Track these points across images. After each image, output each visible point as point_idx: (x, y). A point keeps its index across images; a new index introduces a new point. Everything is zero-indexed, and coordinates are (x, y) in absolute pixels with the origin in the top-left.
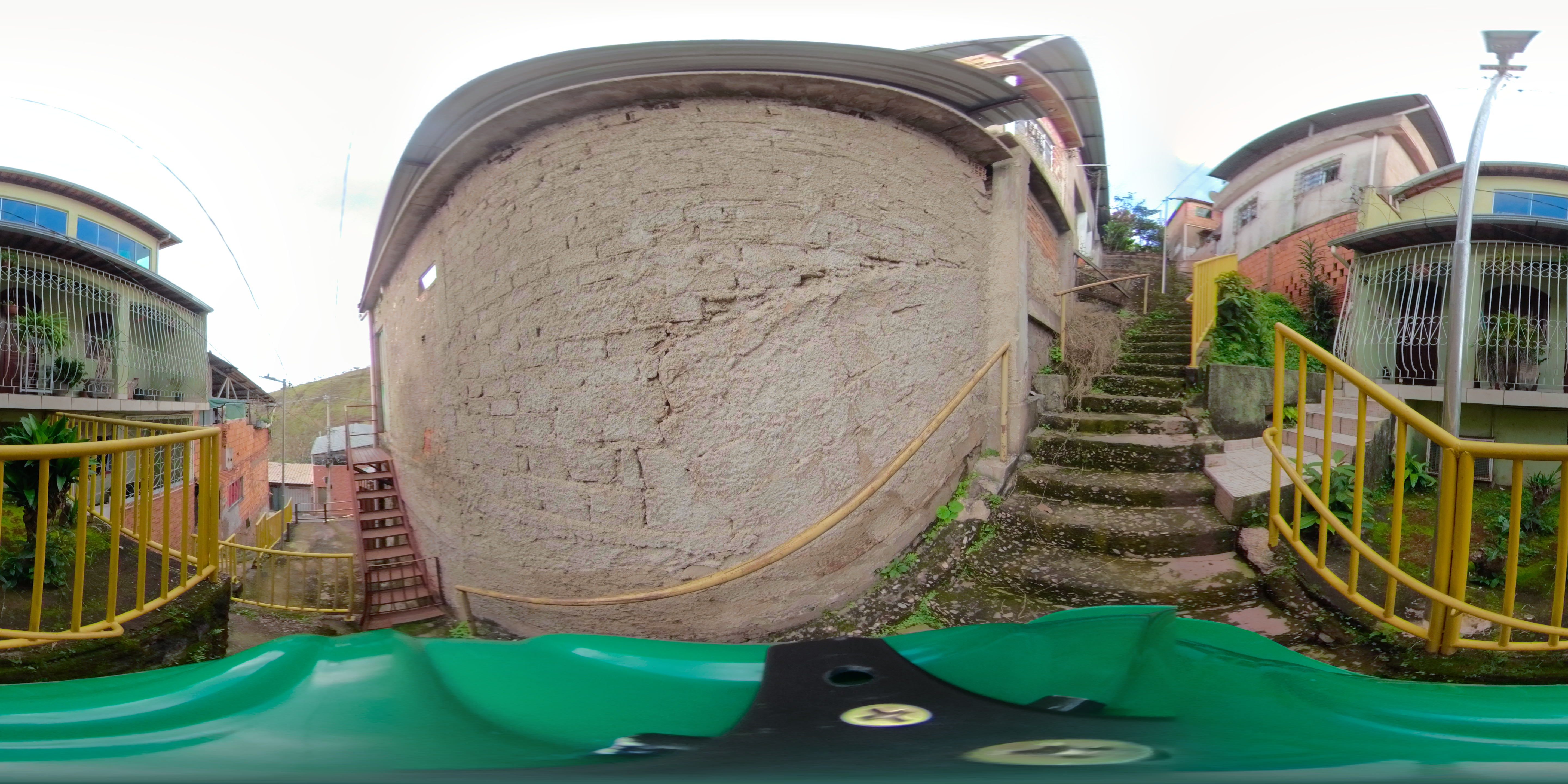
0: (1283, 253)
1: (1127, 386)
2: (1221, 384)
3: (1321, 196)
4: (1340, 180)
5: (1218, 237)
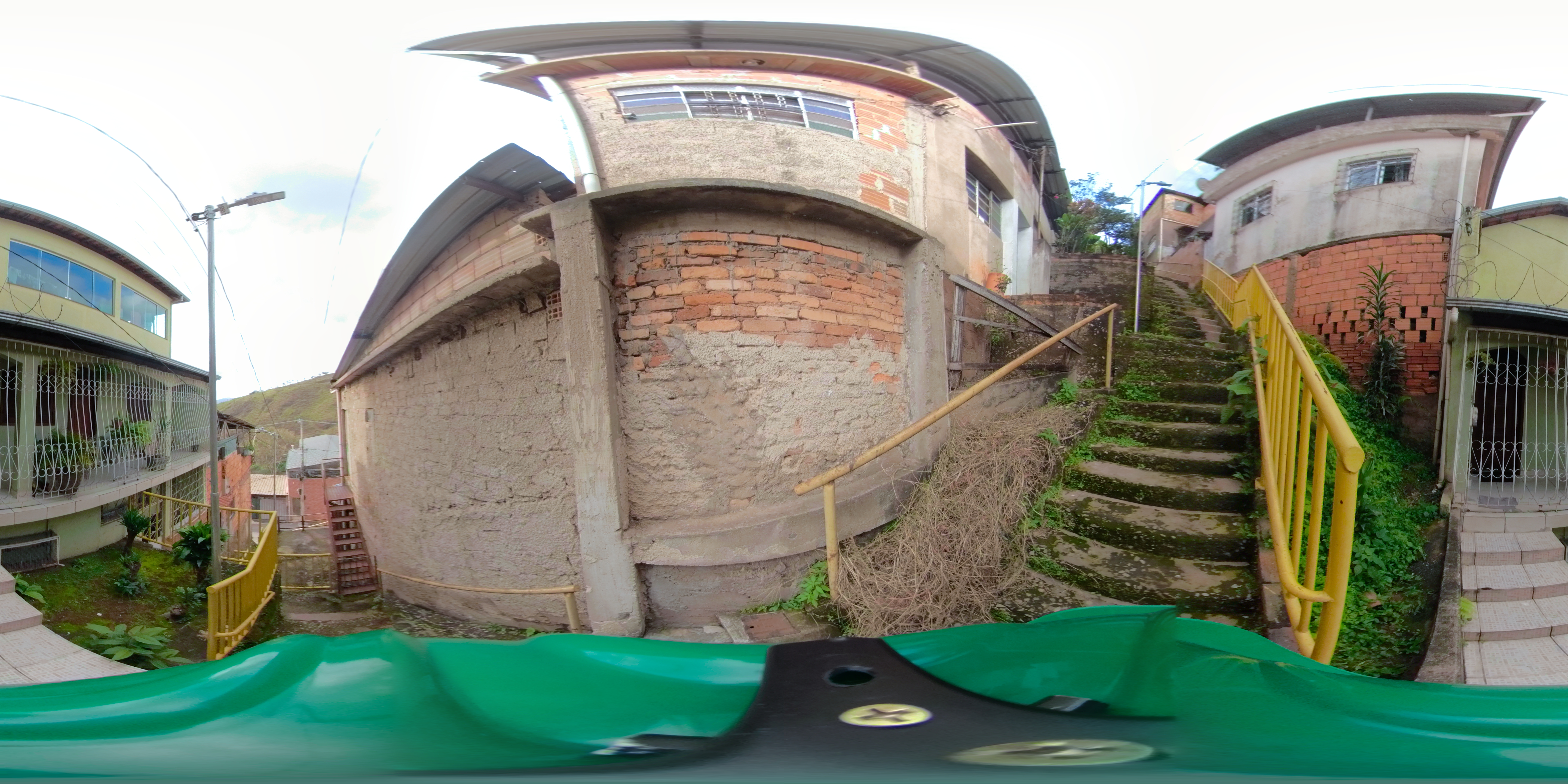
0: (1313, 271)
3: (1380, 199)
4: (1413, 182)
5: (1207, 236)
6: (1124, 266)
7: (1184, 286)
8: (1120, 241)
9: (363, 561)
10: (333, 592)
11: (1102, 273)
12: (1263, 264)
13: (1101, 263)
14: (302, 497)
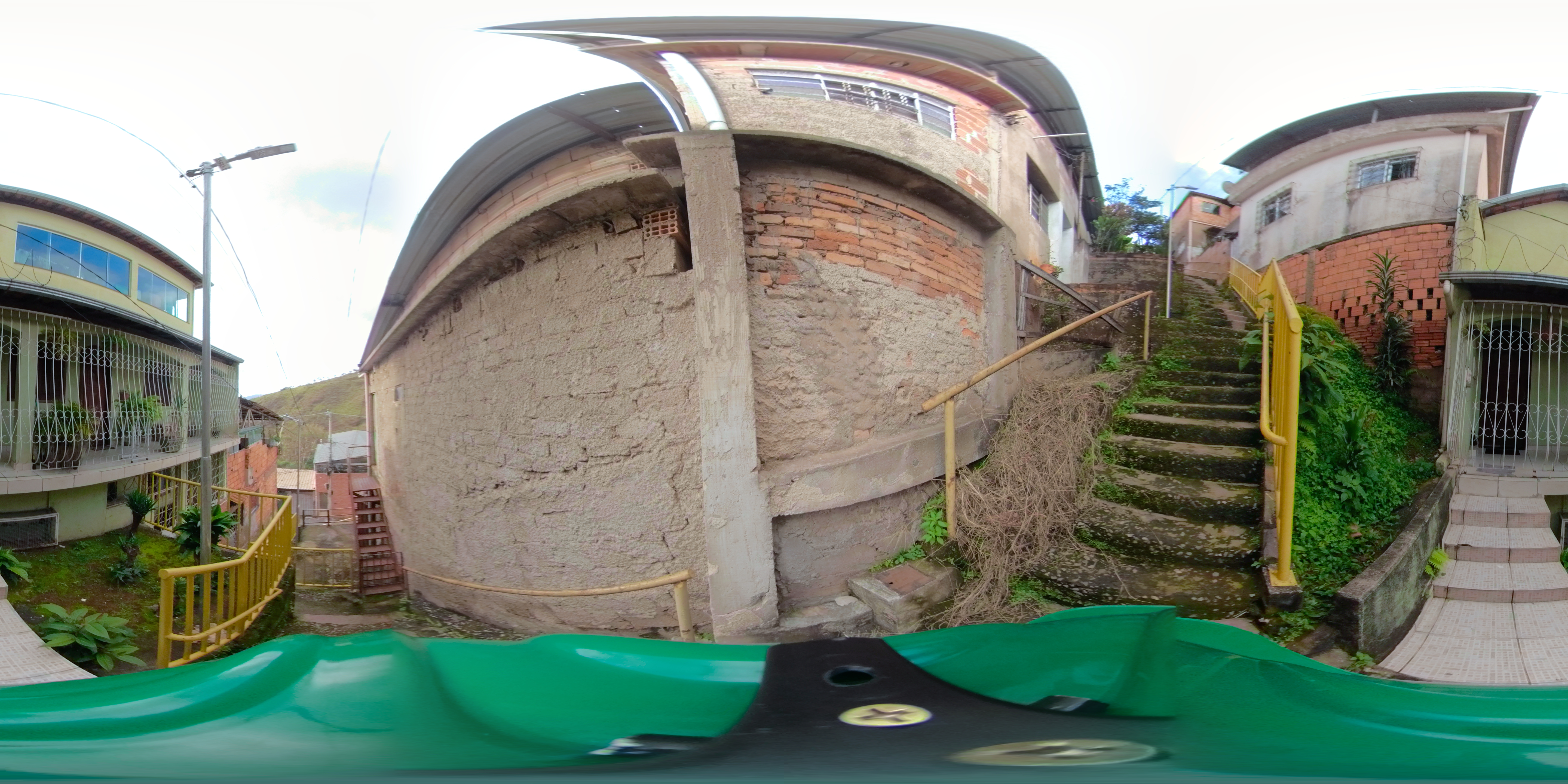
3: (1388, 195)
4: (1417, 178)
5: (1233, 236)
6: (1156, 264)
7: (1212, 283)
8: (1151, 241)
9: (388, 558)
10: (355, 591)
11: (1136, 271)
12: (1284, 259)
13: (1135, 261)
14: (329, 492)
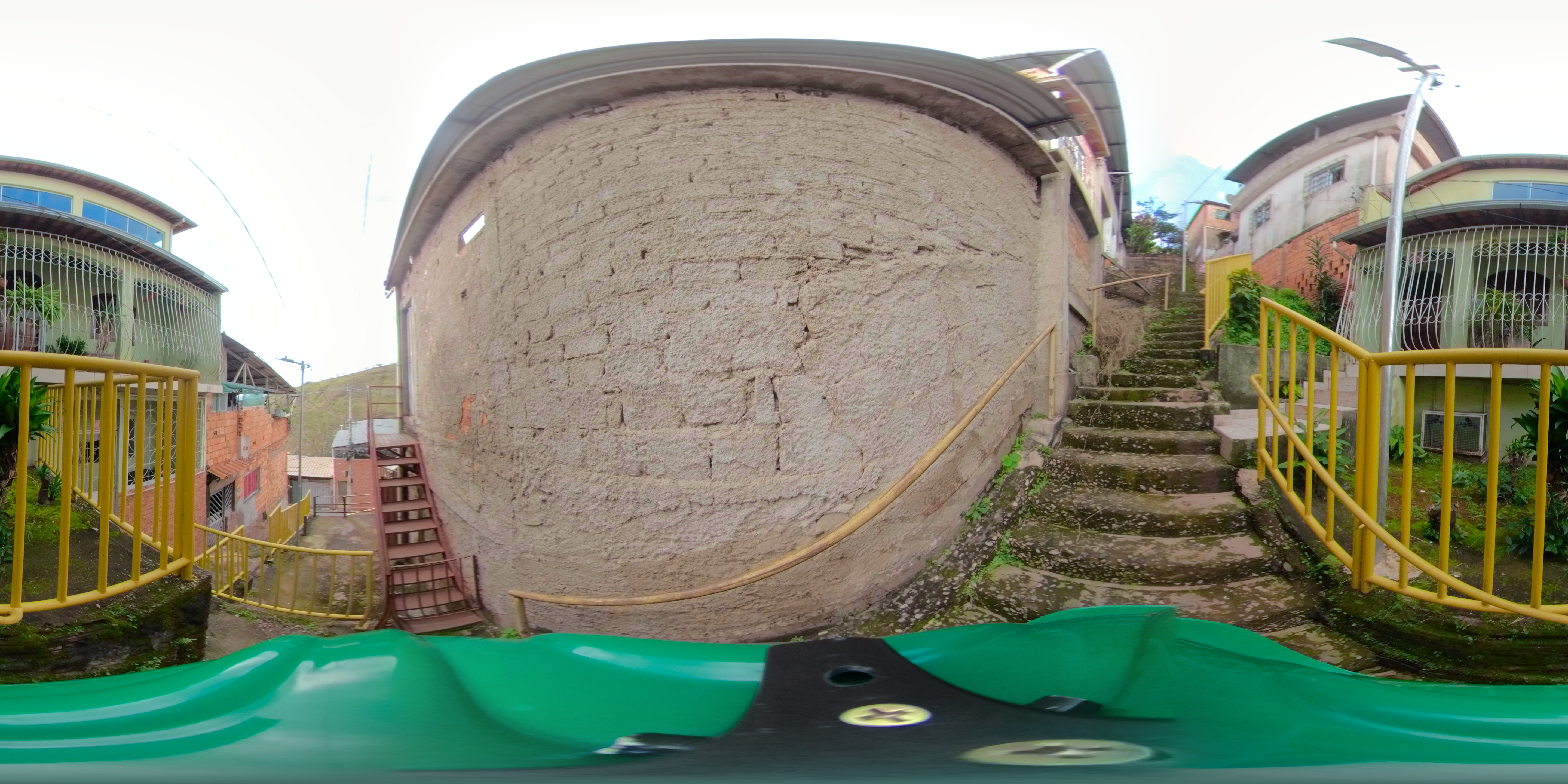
0: (1295, 251)
1: (1150, 367)
2: (1230, 360)
3: (1330, 195)
4: (1344, 180)
5: (1236, 238)
6: (1174, 262)
12: (1268, 252)
14: (349, 480)
